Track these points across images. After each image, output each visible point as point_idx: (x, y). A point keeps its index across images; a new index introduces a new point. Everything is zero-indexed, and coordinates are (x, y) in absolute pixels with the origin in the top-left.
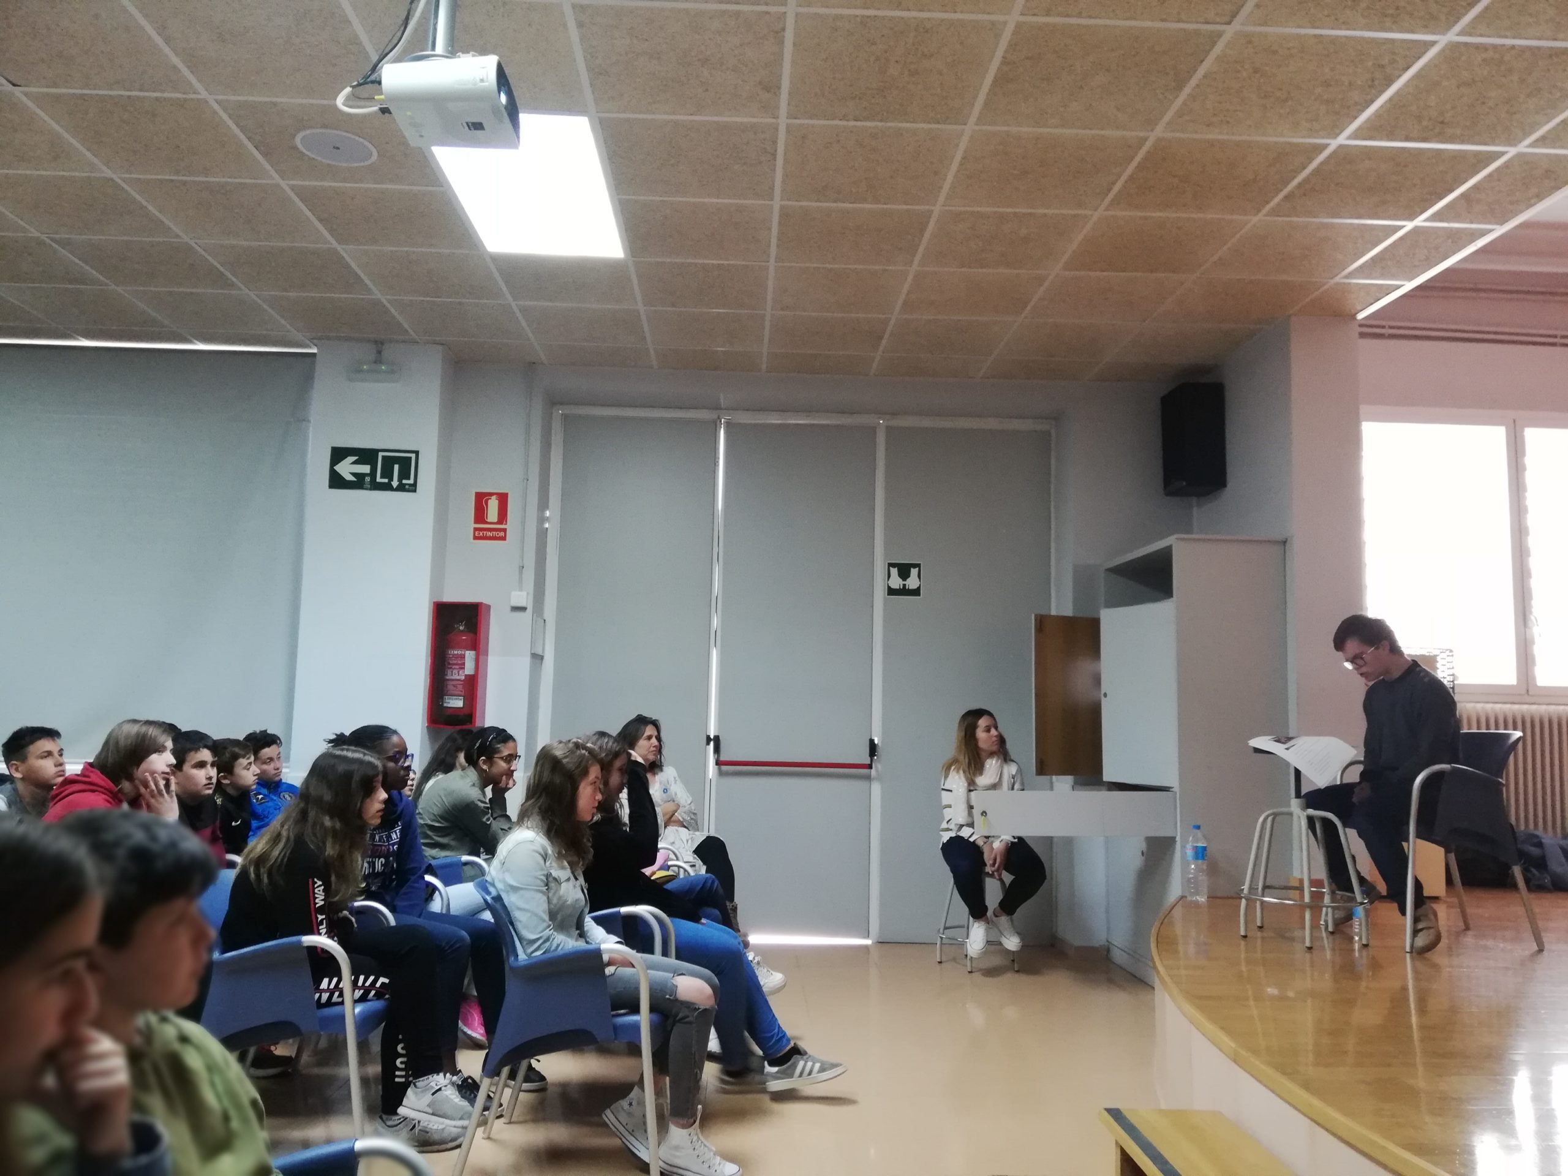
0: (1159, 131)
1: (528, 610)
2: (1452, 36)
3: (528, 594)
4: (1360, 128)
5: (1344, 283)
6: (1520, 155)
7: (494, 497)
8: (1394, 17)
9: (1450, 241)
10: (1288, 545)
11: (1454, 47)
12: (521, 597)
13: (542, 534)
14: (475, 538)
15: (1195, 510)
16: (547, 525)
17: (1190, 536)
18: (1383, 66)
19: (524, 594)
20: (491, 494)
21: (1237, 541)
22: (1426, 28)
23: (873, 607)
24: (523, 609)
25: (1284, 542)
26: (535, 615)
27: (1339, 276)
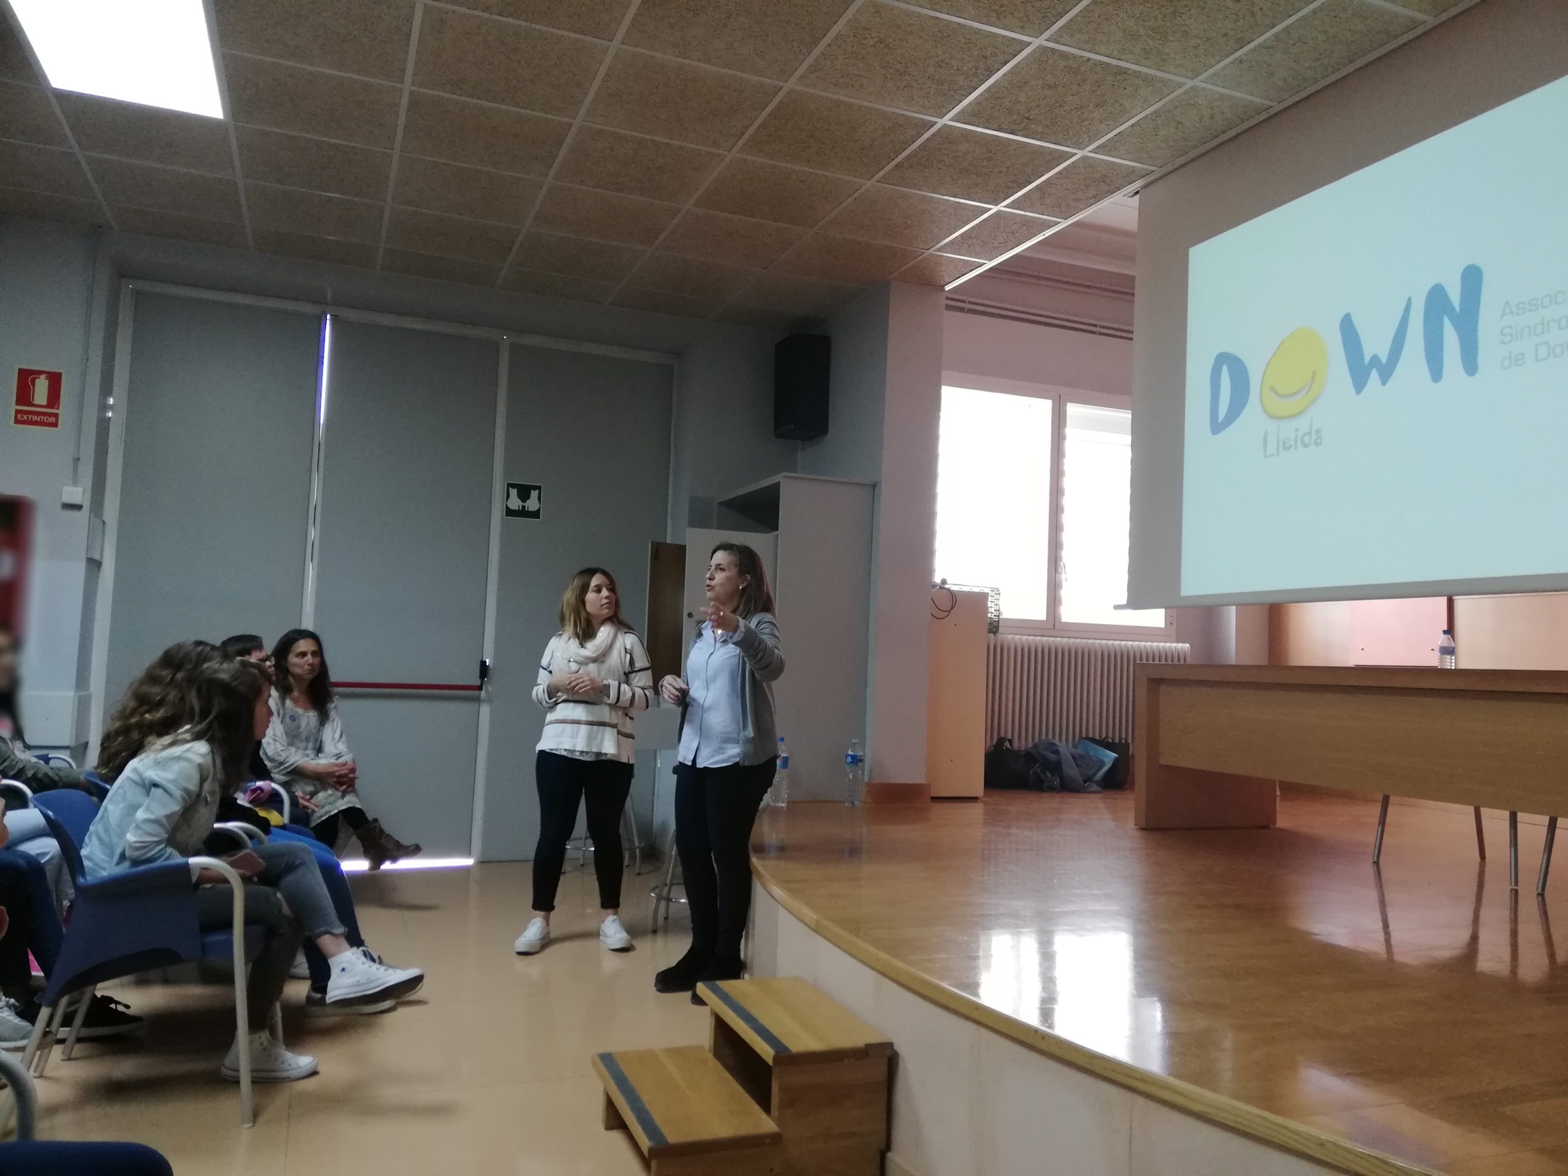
0: (791, 84)
1: (84, 510)
2: (1041, 41)
3: (84, 490)
4: (962, 112)
5: (937, 255)
6: (1084, 158)
7: (43, 377)
8: (998, 14)
9: (1024, 228)
10: (877, 490)
11: (1043, 50)
12: (76, 493)
13: (103, 425)
14: (17, 421)
15: (800, 453)
16: (110, 414)
17: (795, 475)
18: (985, 58)
19: (80, 490)
20: (40, 373)
21: (835, 482)
22: (1022, 29)
23: (489, 527)
24: (78, 507)
25: (874, 486)
26: (93, 515)
27: (933, 249)
